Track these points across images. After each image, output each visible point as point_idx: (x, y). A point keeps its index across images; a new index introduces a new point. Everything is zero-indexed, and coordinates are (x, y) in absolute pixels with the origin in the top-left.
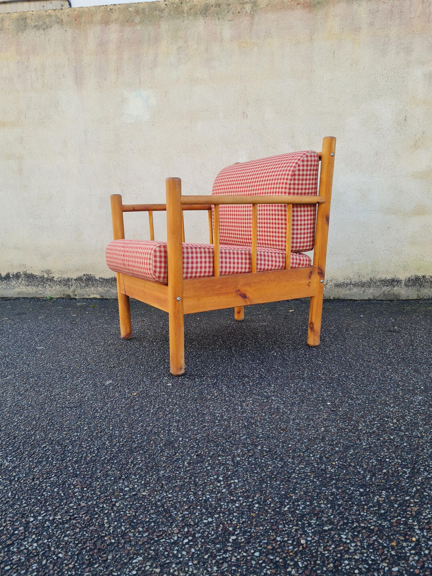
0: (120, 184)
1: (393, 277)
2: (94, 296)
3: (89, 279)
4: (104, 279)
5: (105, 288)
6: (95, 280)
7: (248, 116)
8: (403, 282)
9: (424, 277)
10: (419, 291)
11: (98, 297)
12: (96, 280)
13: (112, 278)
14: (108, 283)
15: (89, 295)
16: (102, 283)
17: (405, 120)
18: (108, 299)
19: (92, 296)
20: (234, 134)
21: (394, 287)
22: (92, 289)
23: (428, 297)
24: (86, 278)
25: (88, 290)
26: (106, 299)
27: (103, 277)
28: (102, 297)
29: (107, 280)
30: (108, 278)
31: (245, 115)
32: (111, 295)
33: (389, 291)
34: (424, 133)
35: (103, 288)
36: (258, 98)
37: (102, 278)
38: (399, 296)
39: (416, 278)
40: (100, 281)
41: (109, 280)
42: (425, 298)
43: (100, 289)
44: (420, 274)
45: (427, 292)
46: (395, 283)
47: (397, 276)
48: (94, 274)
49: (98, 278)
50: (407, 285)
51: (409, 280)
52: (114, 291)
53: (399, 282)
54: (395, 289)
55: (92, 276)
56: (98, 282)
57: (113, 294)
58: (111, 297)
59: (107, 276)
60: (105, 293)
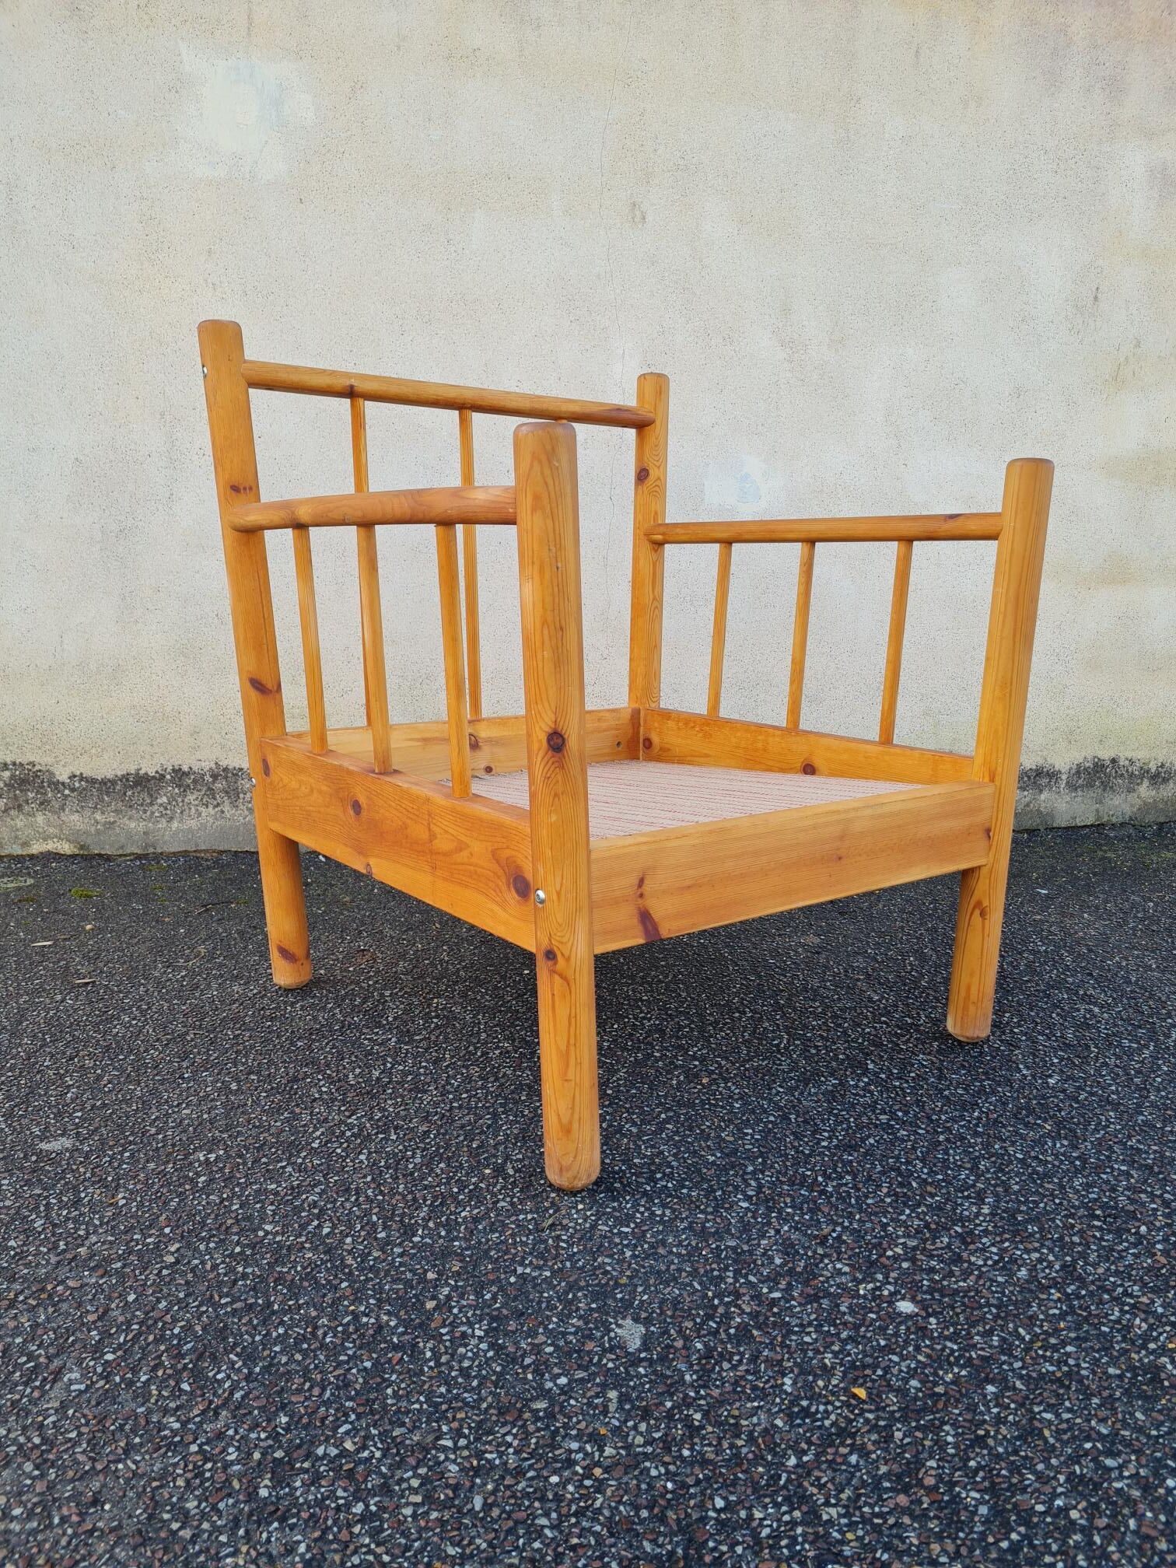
0: (162, 415)
1: (1041, 762)
2: (50, 846)
3: (23, 782)
4: (92, 781)
5: (98, 816)
6: (50, 783)
7: (649, 218)
8: (1064, 777)
9: (1114, 761)
10: (1101, 802)
11: (66, 848)
12: (57, 785)
13: (127, 775)
14: (108, 794)
15: (25, 844)
16: (83, 795)
17: (1096, 298)
18: (108, 858)
19: (37, 848)
20: (598, 277)
21: (1041, 791)
22: (40, 819)
23: (1121, 820)
24: (13, 777)
25: (19, 824)
26: (100, 855)
27: (87, 773)
28: (82, 847)
29: (103, 782)
30: (110, 775)
31: (637, 214)
32: (123, 840)
33: (1028, 805)
34: (1138, 345)
35: (87, 813)
36: (681, 162)
37: (82, 778)
38: (1053, 817)
39: (1096, 765)
40: (73, 790)
41: (113, 782)
42: (1114, 820)
43: (75, 817)
44: (1106, 755)
45: (1120, 805)
46: (1044, 781)
47: (1050, 761)
48: (49, 760)
49: (63, 776)
50: (1072, 787)
51: (1078, 772)
52: (133, 825)
53: (1053, 775)
54: (1043, 797)
55: (37, 767)
56: (67, 792)
57: (129, 836)
58: (122, 847)
59: (107, 767)
60: (98, 832)
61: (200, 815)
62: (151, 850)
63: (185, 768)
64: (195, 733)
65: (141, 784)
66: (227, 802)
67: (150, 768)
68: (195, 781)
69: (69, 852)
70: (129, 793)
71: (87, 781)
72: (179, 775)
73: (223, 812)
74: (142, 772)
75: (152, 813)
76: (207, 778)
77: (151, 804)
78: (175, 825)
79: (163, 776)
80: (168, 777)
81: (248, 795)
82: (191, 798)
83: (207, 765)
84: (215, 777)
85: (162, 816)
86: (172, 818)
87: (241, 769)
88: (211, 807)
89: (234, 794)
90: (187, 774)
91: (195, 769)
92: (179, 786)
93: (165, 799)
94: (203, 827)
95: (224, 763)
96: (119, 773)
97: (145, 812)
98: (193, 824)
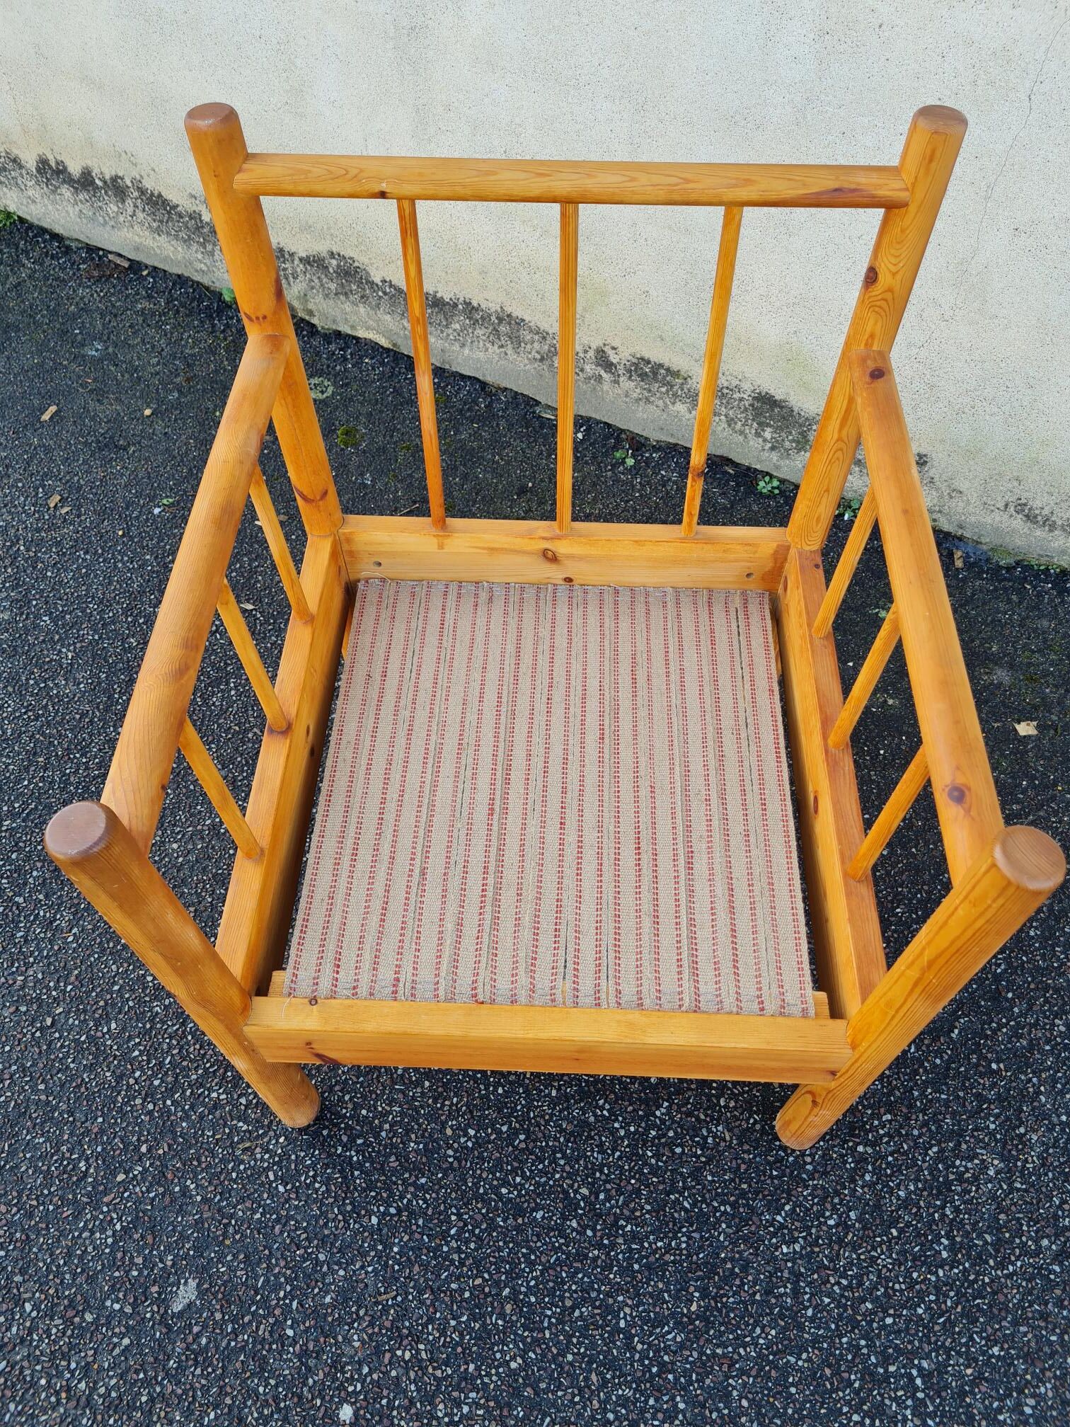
2: (371, 335)
3: (349, 272)
4: (399, 290)
5: (405, 323)
6: (369, 281)
11: (384, 342)
12: (374, 284)
15: (353, 327)
16: (392, 300)
19: (361, 333)
22: (362, 309)
24: (341, 266)
27: (395, 282)
28: (394, 345)
35: (397, 317)
37: (391, 285)
40: (385, 293)
43: (388, 317)
48: (366, 261)
49: (377, 280)
55: (356, 264)
56: (380, 294)
60: (405, 338)
61: (487, 350)
63: (475, 304)
64: (483, 273)
65: (438, 306)
66: (510, 346)
67: (445, 294)
68: (483, 318)
69: (385, 346)
71: (395, 289)
72: (470, 309)
73: (506, 354)
74: (439, 295)
75: (448, 335)
76: (493, 318)
77: (447, 327)
78: (466, 351)
79: (456, 305)
80: (460, 307)
81: (529, 346)
82: (479, 332)
83: (494, 307)
84: (500, 320)
85: (455, 340)
86: (464, 345)
87: (523, 320)
88: (496, 347)
89: (517, 341)
90: (477, 309)
91: (483, 306)
92: (469, 318)
93: (457, 326)
94: (489, 361)
95: (508, 310)
97: (442, 332)
98: (481, 355)
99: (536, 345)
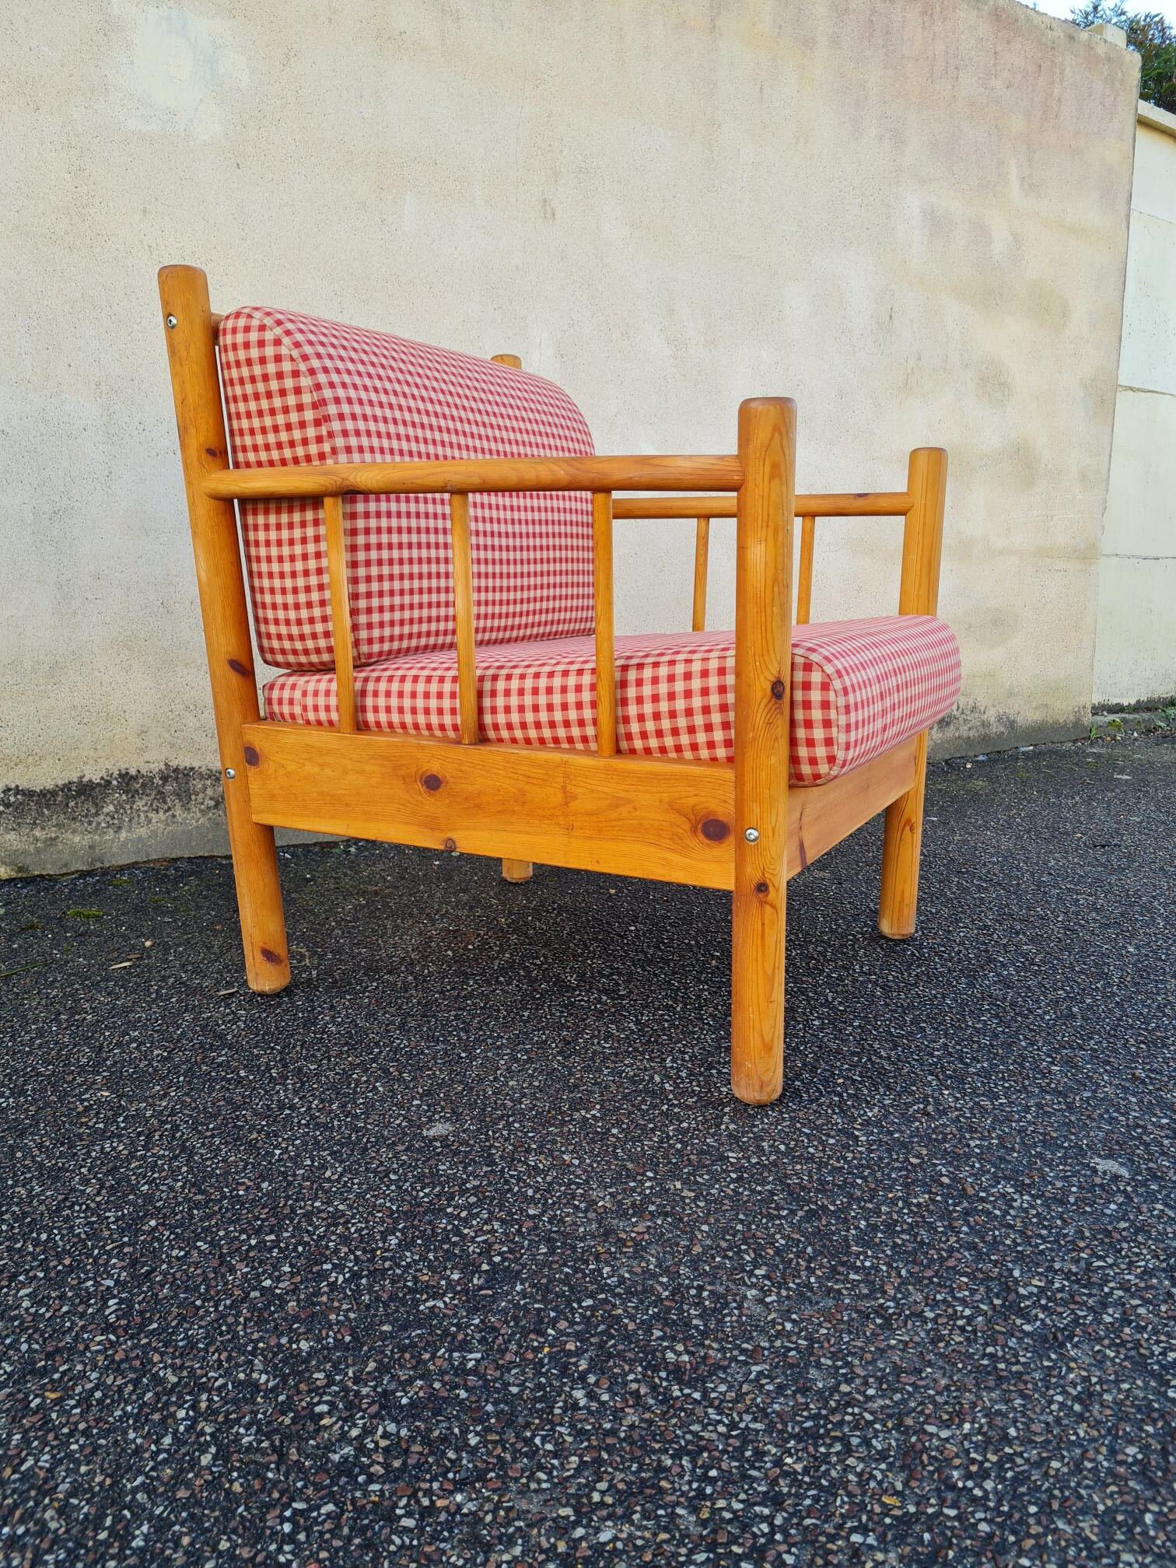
0: (98, 385)
4: (29, 794)
5: (37, 833)
7: (558, 215)
13: (67, 786)
14: (48, 807)
16: (19, 810)
17: (891, 317)
18: (50, 878)
20: (517, 267)
26: (41, 876)
27: (24, 784)
28: (20, 869)
29: (43, 794)
30: (50, 785)
31: (548, 212)
32: (66, 857)
35: (25, 830)
37: (18, 791)
40: (7, 805)
41: (54, 793)
43: (12, 836)
52: (77, 839)
56: (1, 808)
57: (74, 852)
58: (66, 865)
59: (46, 776)
60: (38, 851)
61: (150, 821)
62: (99, 865)
63: (133, 772)
64: (142, 732)
65: (85, 792)
66: (178, 806)
67: (94, 775)
68: (144, 786)
70: (72, 804)
71: (24, 794)
72: (128, 781)
73: (174, 816)
74: (85, 780)
75: (99, 824)
76: (157, 781)
77: (97, 814)
78: (123, 835)
79: (109, 782)
80: (115, 783)
81: (201, 796)
82: (140, 803)
83: (157, 767)
85: (109, 826)
86: (120, 828)
87: (192, 769)
88: (161, 812)
89: (185, 796)
90: (134, 778)
91: (144, 772)
92: (126, 792)
93: (111, 808)
94: (154, 833)
95: (174, 764)
96: (60, 783)
97: (90, 823)
98: (143, 832)
99: (209, 792)
